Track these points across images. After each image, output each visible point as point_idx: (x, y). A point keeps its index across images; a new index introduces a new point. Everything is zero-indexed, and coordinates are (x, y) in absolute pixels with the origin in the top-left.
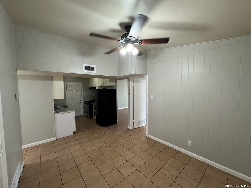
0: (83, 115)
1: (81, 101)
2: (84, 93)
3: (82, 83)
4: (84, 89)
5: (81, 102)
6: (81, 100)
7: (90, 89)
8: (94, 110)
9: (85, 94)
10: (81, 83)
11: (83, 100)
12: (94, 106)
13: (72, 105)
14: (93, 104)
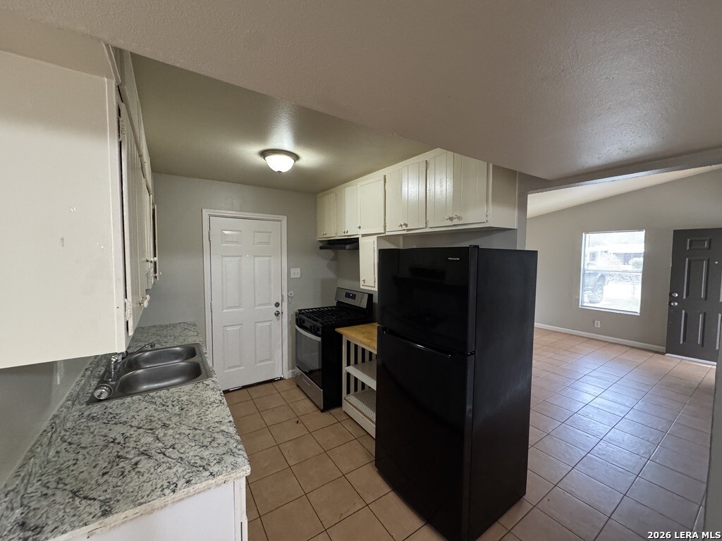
0: (287, 375)
1: (279, 309)
2: (292, 270)
3: (284, 219)
4: (294, 250)
5: (277, 314)
6: (277, 305)
7: (321, 248)
8: (348, 364)
9: (296, 273)
10: (281, 217)
11: (289, 303)
12: (349, 343)
13: (238, 327)
14: (340, 330)
